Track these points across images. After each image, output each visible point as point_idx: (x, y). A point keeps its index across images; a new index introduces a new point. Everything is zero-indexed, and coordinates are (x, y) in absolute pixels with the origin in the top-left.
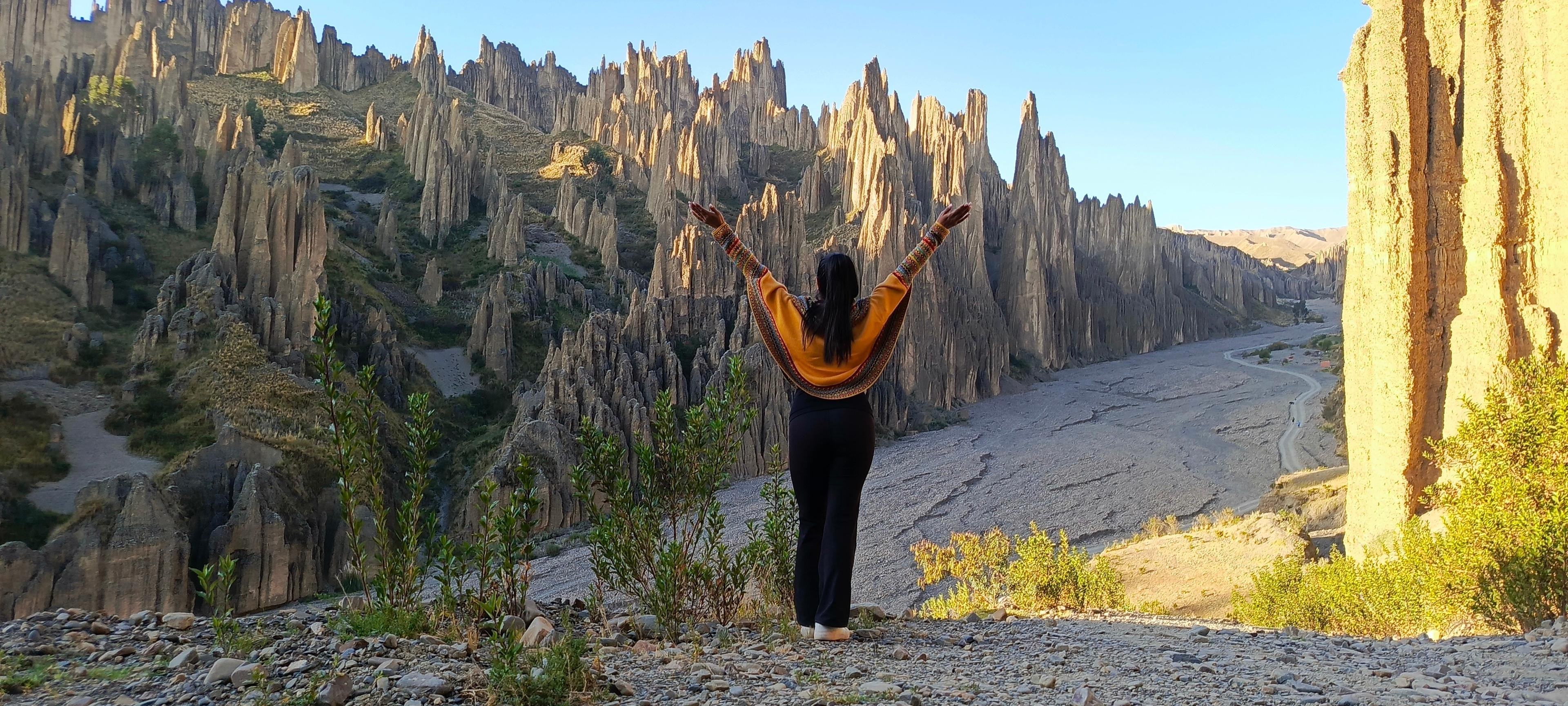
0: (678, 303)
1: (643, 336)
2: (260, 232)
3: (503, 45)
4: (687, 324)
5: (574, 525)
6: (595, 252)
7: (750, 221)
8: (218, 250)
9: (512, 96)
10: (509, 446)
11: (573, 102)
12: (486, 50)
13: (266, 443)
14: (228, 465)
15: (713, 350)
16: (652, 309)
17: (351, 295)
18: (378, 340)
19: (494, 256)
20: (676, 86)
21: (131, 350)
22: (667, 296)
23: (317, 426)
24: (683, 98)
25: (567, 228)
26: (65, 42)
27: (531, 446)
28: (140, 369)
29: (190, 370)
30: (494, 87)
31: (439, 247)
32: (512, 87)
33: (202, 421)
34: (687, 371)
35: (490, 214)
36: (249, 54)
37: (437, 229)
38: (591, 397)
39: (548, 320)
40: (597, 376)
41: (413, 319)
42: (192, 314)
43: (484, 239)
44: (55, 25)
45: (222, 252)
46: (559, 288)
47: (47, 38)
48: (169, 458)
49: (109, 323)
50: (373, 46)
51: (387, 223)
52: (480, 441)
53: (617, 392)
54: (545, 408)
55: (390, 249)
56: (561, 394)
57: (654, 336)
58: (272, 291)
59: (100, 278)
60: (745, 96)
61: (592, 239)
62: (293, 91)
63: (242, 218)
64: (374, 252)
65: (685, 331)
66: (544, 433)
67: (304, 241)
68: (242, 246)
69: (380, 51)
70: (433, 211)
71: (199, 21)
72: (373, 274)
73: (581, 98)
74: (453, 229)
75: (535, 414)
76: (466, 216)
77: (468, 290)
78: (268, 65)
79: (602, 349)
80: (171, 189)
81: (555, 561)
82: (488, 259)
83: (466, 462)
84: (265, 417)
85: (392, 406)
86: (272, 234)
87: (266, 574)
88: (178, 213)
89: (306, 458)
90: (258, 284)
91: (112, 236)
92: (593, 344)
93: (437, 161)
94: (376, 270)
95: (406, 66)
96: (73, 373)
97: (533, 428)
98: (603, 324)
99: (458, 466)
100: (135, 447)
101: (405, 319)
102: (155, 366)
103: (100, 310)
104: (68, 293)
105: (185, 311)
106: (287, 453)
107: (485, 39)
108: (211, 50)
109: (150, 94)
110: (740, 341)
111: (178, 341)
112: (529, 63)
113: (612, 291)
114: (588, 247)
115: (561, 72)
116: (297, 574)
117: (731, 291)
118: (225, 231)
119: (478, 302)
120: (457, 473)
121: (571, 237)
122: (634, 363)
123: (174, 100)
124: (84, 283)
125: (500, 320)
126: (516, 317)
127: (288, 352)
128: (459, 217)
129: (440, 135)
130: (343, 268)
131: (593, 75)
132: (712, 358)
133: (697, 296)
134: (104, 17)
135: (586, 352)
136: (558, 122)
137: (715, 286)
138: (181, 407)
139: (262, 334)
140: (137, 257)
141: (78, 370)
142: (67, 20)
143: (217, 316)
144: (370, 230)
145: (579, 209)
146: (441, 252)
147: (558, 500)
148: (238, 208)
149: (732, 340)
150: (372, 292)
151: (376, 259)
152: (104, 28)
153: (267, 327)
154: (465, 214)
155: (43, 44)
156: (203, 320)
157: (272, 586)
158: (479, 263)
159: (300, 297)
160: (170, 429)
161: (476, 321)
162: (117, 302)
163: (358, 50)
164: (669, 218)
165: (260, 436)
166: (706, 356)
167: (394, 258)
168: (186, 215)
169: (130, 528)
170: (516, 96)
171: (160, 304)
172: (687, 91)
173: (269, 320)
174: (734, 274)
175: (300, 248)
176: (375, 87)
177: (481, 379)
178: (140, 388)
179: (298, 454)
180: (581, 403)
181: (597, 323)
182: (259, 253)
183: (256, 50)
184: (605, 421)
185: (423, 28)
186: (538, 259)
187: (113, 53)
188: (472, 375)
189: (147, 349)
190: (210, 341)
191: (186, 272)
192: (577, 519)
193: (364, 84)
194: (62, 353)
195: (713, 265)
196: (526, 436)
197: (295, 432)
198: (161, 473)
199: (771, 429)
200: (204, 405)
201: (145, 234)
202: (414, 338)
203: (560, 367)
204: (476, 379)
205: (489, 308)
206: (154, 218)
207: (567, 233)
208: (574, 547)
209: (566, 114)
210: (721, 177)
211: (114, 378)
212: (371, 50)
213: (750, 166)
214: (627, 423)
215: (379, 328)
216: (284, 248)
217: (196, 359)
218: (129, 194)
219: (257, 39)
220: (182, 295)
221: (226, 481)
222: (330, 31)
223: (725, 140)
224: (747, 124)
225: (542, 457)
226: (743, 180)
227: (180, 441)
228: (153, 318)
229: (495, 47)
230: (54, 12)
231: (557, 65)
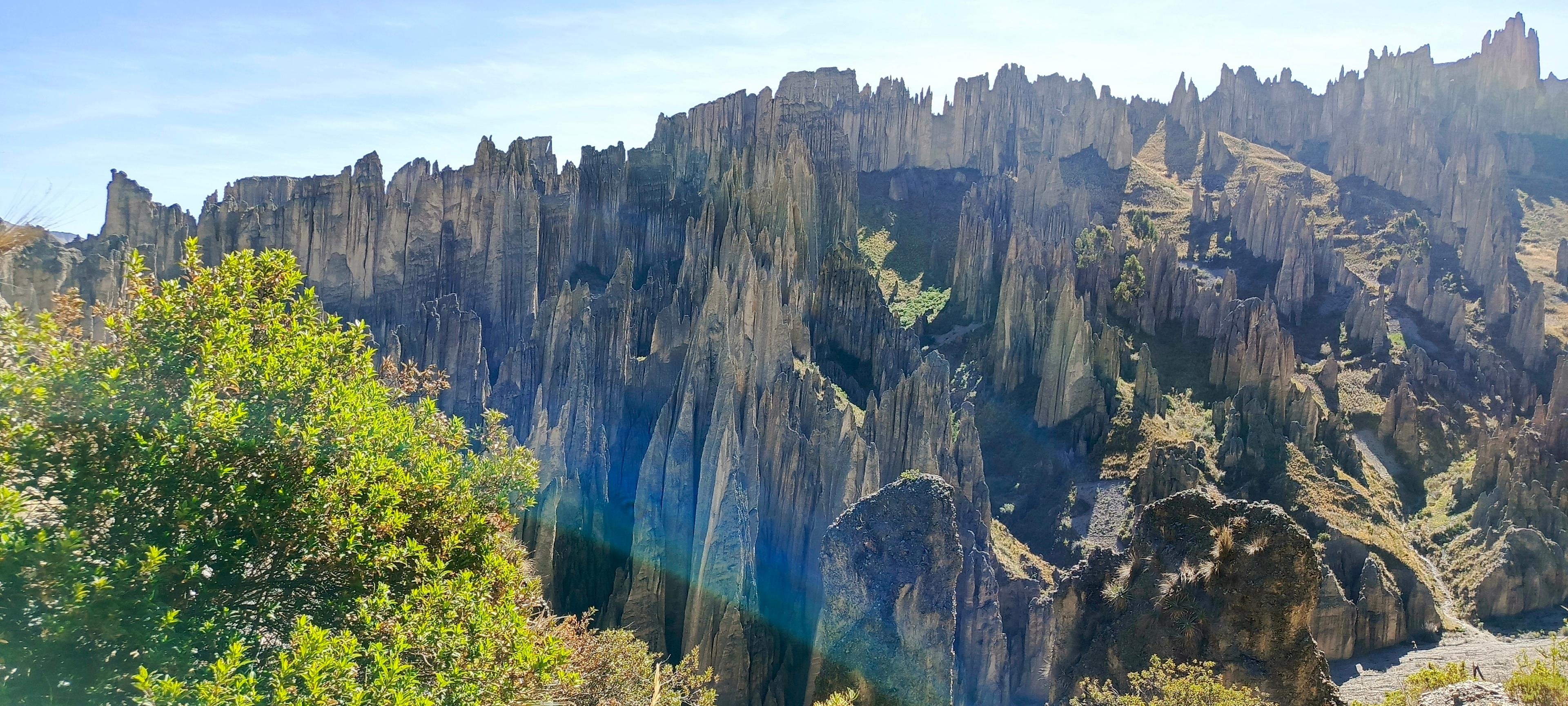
3: (1242, 69)
12: (1226, 77)
19: (1358, 336)
20: (1417, 83)
25: (1409, 302)
30: (1234, 111)
32: (1250, 108)
37: (1293, 307)
44: (924, 123)
50: (1138, 96)
60: (1497, 83)
61: (1437, 315)
62: (1116, 168)
69: (1143, 98)
70: (1289, 292)
76: (1314, 293)
82: (1350, 339)
107: (1225, 65)
108: (1027, 125)
112: (1263, 81)
115: (1298, 87)
121: (1417, 312)
128: (1308, 293)
131: (1330, 85)
134: (953, 111)
142: (930, 118)
152: (953, 119)
155: (916, 139)
163: (1127, 102)
165: (1350, 534)
172: (1429, 86)
183: (1082, 134)
185: (1184, 72)
196: (1516, 540)
204: (1394, 459)
207: (1411, 308)
222: (1106, 89)
225: (1530, 556)
229: (1235, 73)
230: (923, 114)
231: (1292, 80)
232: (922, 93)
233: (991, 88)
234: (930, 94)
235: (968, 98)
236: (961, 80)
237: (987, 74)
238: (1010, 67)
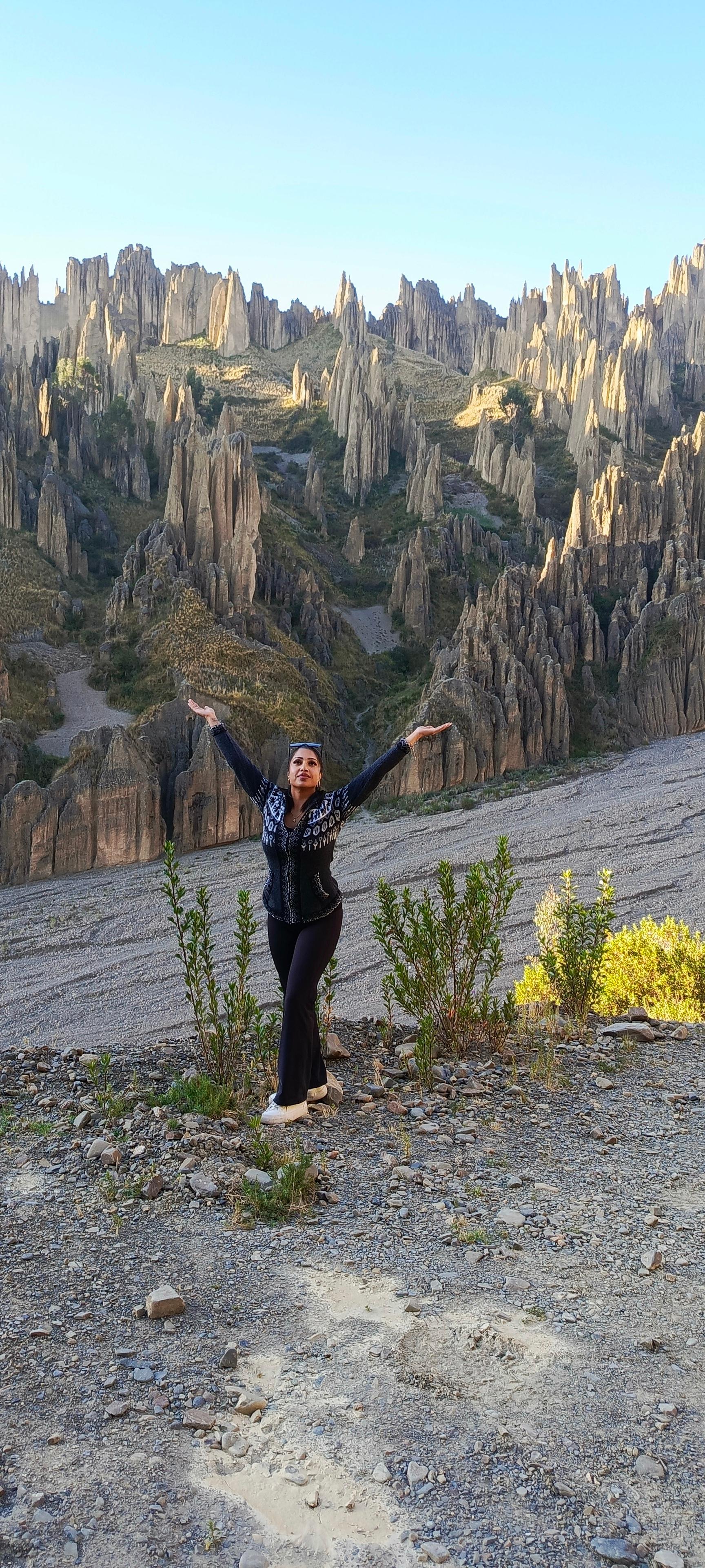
0: (597, 552)
1: (559, 590)
2: (203, 501)
3: (422, 283)
4: (606, 575)
5: (488, 780)
6: (512, 499)
7: (680, 457)
8: (169, 519)
9: (431, 337)
10: (426, 703)
11: (492, 338)
12: (405, 289)
13: (217, 698)
14: (187, 718)
15: (633, 602)
16: (569, 559)
17: (283, 557)
18: (308, 601)
19: (413, 511)
20: (603, 307)
21: (105, 614)
22: (585, 545)
23: (258, 684)
24: (609, 319)
25: (484, 476)
26: (37, 327)
27: (447, 703)
28: (112, 632)
29: (153, 632)
30: (413, 330)
31: (362, 505)
32: (431, 328)
33: (164, 679)
34: (605, 625)
35: (409, 467)
36: (187, 322)
37: (360, 485)
38: (505, 655)
39: (464, 575)
40: (511, 632)
41: (338, 579)
42: (151, 581)
43: (403, 493)
44: (28, 311)
45: (173, 522)
46: (475, 541)
47: (22, 325)
48: (140, 711)
49: (86, 590)
50: (297, 300)
51: (313, 483)
52: (401, 697)
53: (532, 649)
54: (460, 666)
55: (317, 509)
56: (475, 652)
57: (570, 589)
58: (215, 558)
59: (77, 548)
60: (682, 310)
61: (509, 487)
62: (227, 355)
63: (188, 488)
64: (303, 513)
65: (604, 582)
66: (459, 691)
67: (241, 507)
68: (189, 515)
69: (304, 304)
70: (355, 468)
71: (144, 292)
72: (303, 535)
73: (500, 333)
74: (374, 485)
75: (451, 671)
76: (386, 472)
77: (388, 547)
78: (204, 330)
79: (516, 604)
80: (128, 462)
81: (470, 814)
82: (407, 514)
83: (387, 717)
84: (215, 675)
85: (322, 664)
86: (213, 502)
87: (221, 815)
88: (136, 485)
89: (250, 713)
90: (204, 550)
91: (83, 510)
92: (508, 599)
93: (358, 416)
94: (304, 531)
95: (328, 318)
96: (62, 636)
97: (448, 686)
98: (518, 578)
99: (381, 720)
100: (112, 701)
101: (331, 579)
102: (124, 629)
103: (78, 578)
104: (53, 563)
105: (145, 578)
106: (234, 708)
107: (404, 278)
108: (155, 319)
109: (106, 371)
110: (664, 591)
111: (141, 605)
112: (447, 299)
113: (529, 542)
114: (505, 496)
115: (482, 306)
116: (246, 815)
117: (655, 536)
118: (174, 501)
119: (398, 559)
120: (379, 727)
121: (488, 486)
122: (549, 618)
123: (127, 375)
124: (64, 555)
125: (418, 577)
126: (433, 573)
127: (231, 614)
128: (380, 471)
129: (361, 389)
130: (276, 531)
131: (514, 305)
132: (633, 610)
133: (619, 544)
134: (66, 299)
135: (501, 608)
136: (476, 362)
137: (638, 531)
138: (147, 666)
139: (209, 598)
140: (105, 528)
141: (65, 633)
142: (36, 305)
143: (171, 582)
144: (299, 491)
145: (497, 455)
146: (362, 509)
147: (473, 755)
148: (184, 479)
149: (655, 590)
150: (302, 553)
151: (304, 520)
152: (66, 309)
153: (213, 590)
154: (385, 468)
155: (19, 330)
156: (160, 586)
157: (227, 824)
158: (399, 519)
159: (240, 562)
160: (139, 685)
161: (395, 578)
162: (91, 570)
163: (284, 306)
164: (591, 458)
165: (211, 693)
166: (626, 609)
167: (320, 518)
168: (141, 486)
169: (113, 771)
170: (435, 337)
171: (125, 572)
172: (615, 311)
173: (214, 584)
174: (660, 518)
175: (237, 514)
176: (300, 342)
177: (401, 636)
178: (114, 648)
179: (243, 709)
180: (495, 660)
181: (512, 578)
182: (203, 520)
183: (193, 316)
184: (518, 679)
185: (344, 274)
186: (455, 511)
187: (75, 333)
188: (392, 632)
189: (117, 614)
190: (167, 605)
191: (144, 542)
192: (491, 774)
193: (290, 340)
194: (53, 618)
195: (636, 509)
196: (442, 694)
197: (240, 689)
198: (134, 724)
199: (696, 685)
200: (165, 664)
201: (110, 506)
202: (340, 596)
203: (474, 624)
204: (396, 635)
205: (408, 565)
206: (117, 491)
207: (485, 482)
208: (488, 801)
209: (485, 353)
210: (650, 406)
211: (93, 639)
212: (296, 303)
213: (685, 390)
214: (540, 680)
215: (308, 589)
216: (223, 515)
217: (157, 622)
218: (96, 470)
219: (193, 305)
220: (142, 564)
221: (186, 732)
222: (258, 289)
223: (657, 363)
224: (682, 342)
225: (457, 714)
226: (675, 407)
227: (148, 696)
228: (120, 584)
229: (414, 286)
230: (26, 299)
231: (477, 299)
232: (22, 273)
233: (111, 273)
234: (34, 278)
235: (83, 284)
236: (75, 260)
237: (106, 254)
238: (135, 248)
